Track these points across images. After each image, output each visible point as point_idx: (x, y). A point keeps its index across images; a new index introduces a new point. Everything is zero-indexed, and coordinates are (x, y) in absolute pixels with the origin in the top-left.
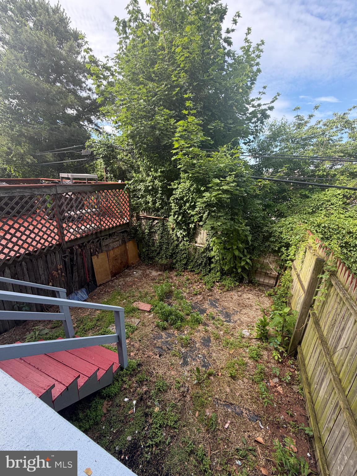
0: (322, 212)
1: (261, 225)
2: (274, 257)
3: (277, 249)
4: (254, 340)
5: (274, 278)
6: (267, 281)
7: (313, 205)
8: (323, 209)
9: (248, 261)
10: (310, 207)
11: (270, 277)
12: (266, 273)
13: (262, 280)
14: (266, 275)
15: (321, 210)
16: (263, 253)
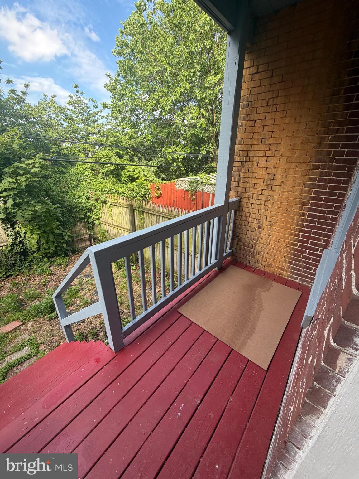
0: (83, 183)
1: (60, 201)
2: (81, 224)
3: (83, 216)
4: (117, 272)
5: (87, 240)
6: (84, 245)
7: (74, 178)
8: (83, 180)
9: (69, 234)
10: (73, 180)
11: (85, 240)
12: (81, 239)
13: (80, 246)
14: (82, 240)
15: (82, 181)
16: (74, 224)
